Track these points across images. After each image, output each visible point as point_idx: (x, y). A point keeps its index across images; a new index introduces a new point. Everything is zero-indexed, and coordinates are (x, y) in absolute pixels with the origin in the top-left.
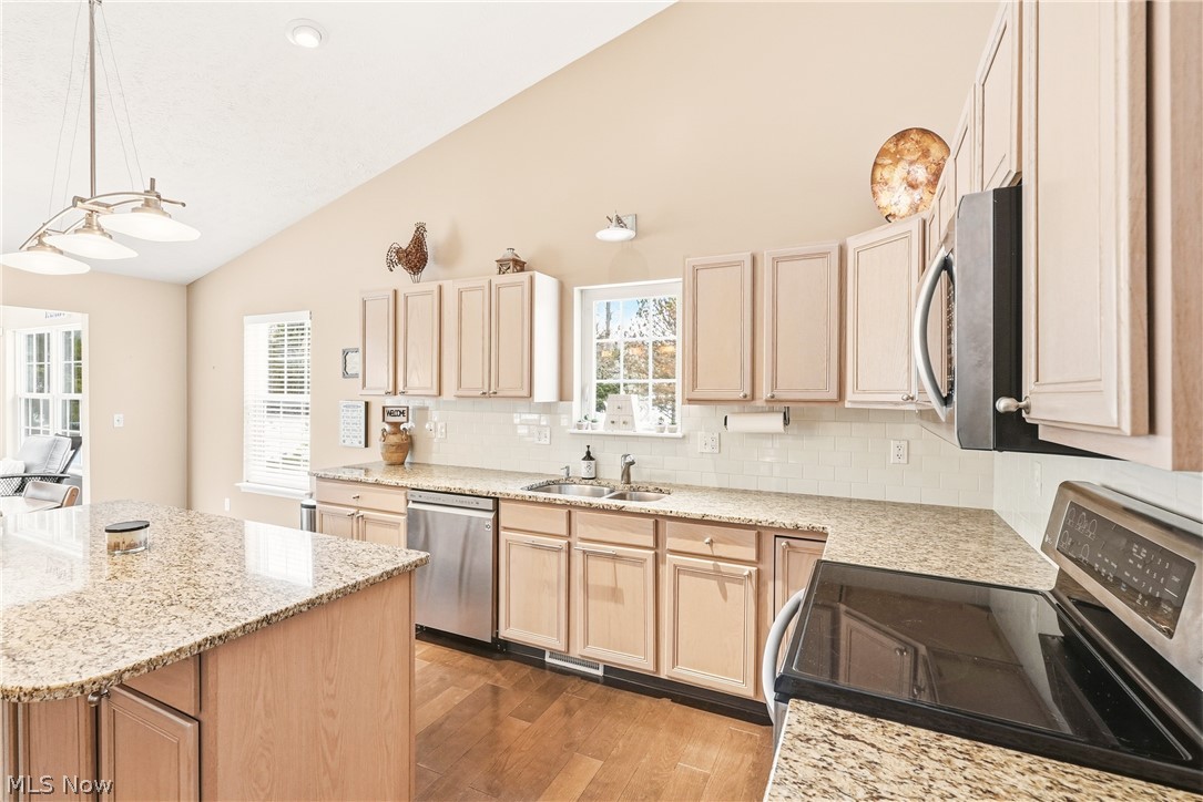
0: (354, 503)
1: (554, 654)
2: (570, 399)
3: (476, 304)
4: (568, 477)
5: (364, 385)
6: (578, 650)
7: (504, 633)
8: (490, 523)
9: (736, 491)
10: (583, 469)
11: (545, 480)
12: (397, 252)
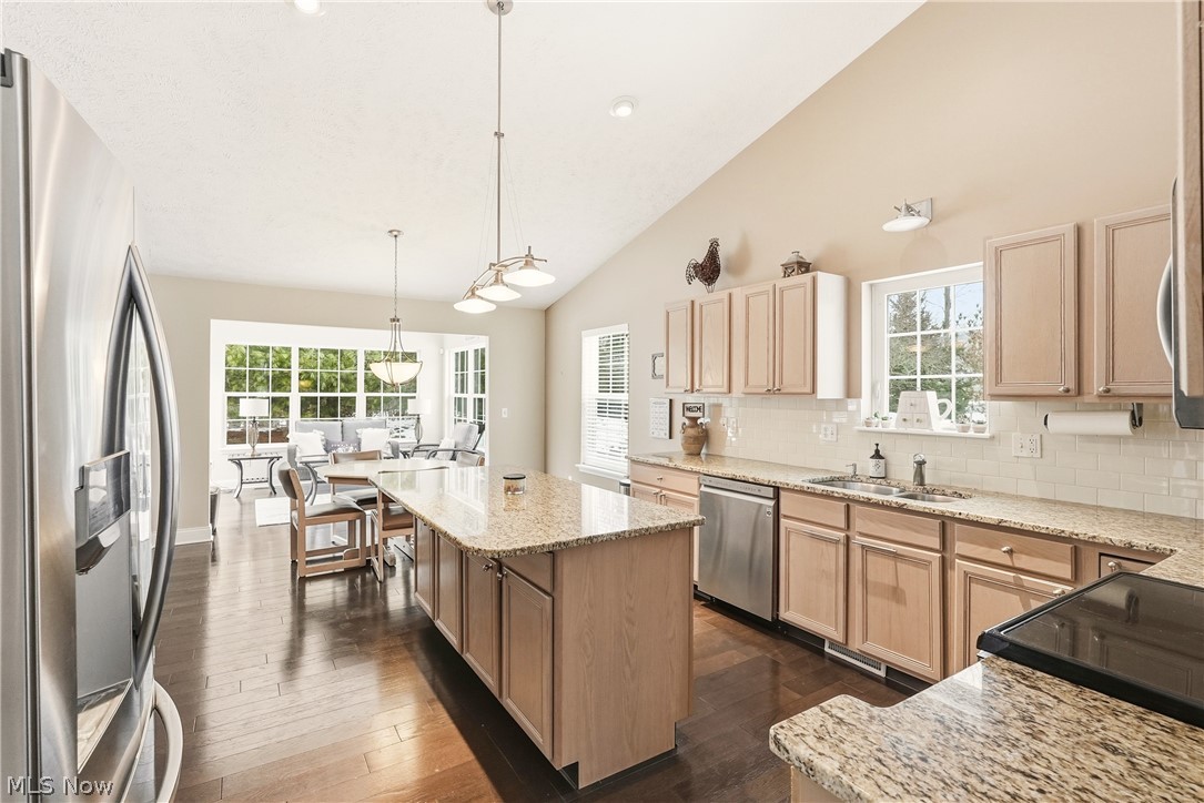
0: (658, 483)
1: (833, 644)
2: (858, 396)
3: (761, 307)
4: (855, 475)
5: (668, 385)
6: (856, 644)
7: (785, 615)
8: (771, 510)
9: (1064, 504)
10: (871, 467)
11: (829, 476)
12: (695, 267)
